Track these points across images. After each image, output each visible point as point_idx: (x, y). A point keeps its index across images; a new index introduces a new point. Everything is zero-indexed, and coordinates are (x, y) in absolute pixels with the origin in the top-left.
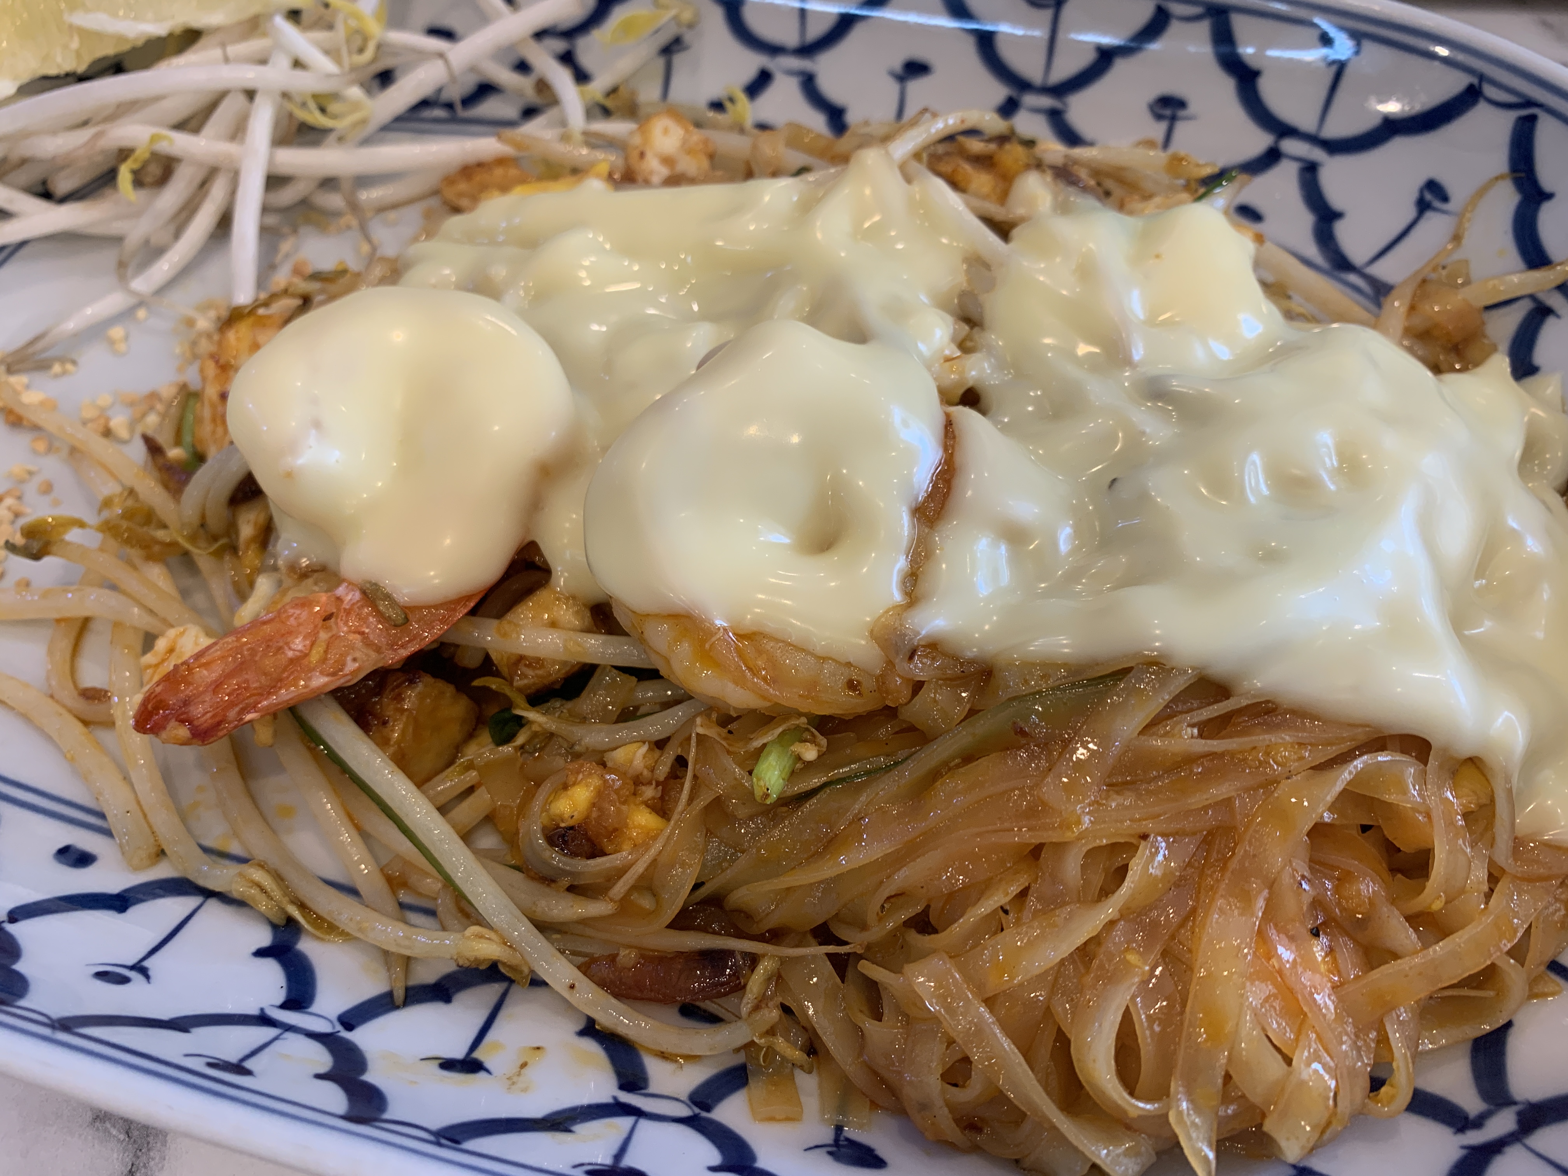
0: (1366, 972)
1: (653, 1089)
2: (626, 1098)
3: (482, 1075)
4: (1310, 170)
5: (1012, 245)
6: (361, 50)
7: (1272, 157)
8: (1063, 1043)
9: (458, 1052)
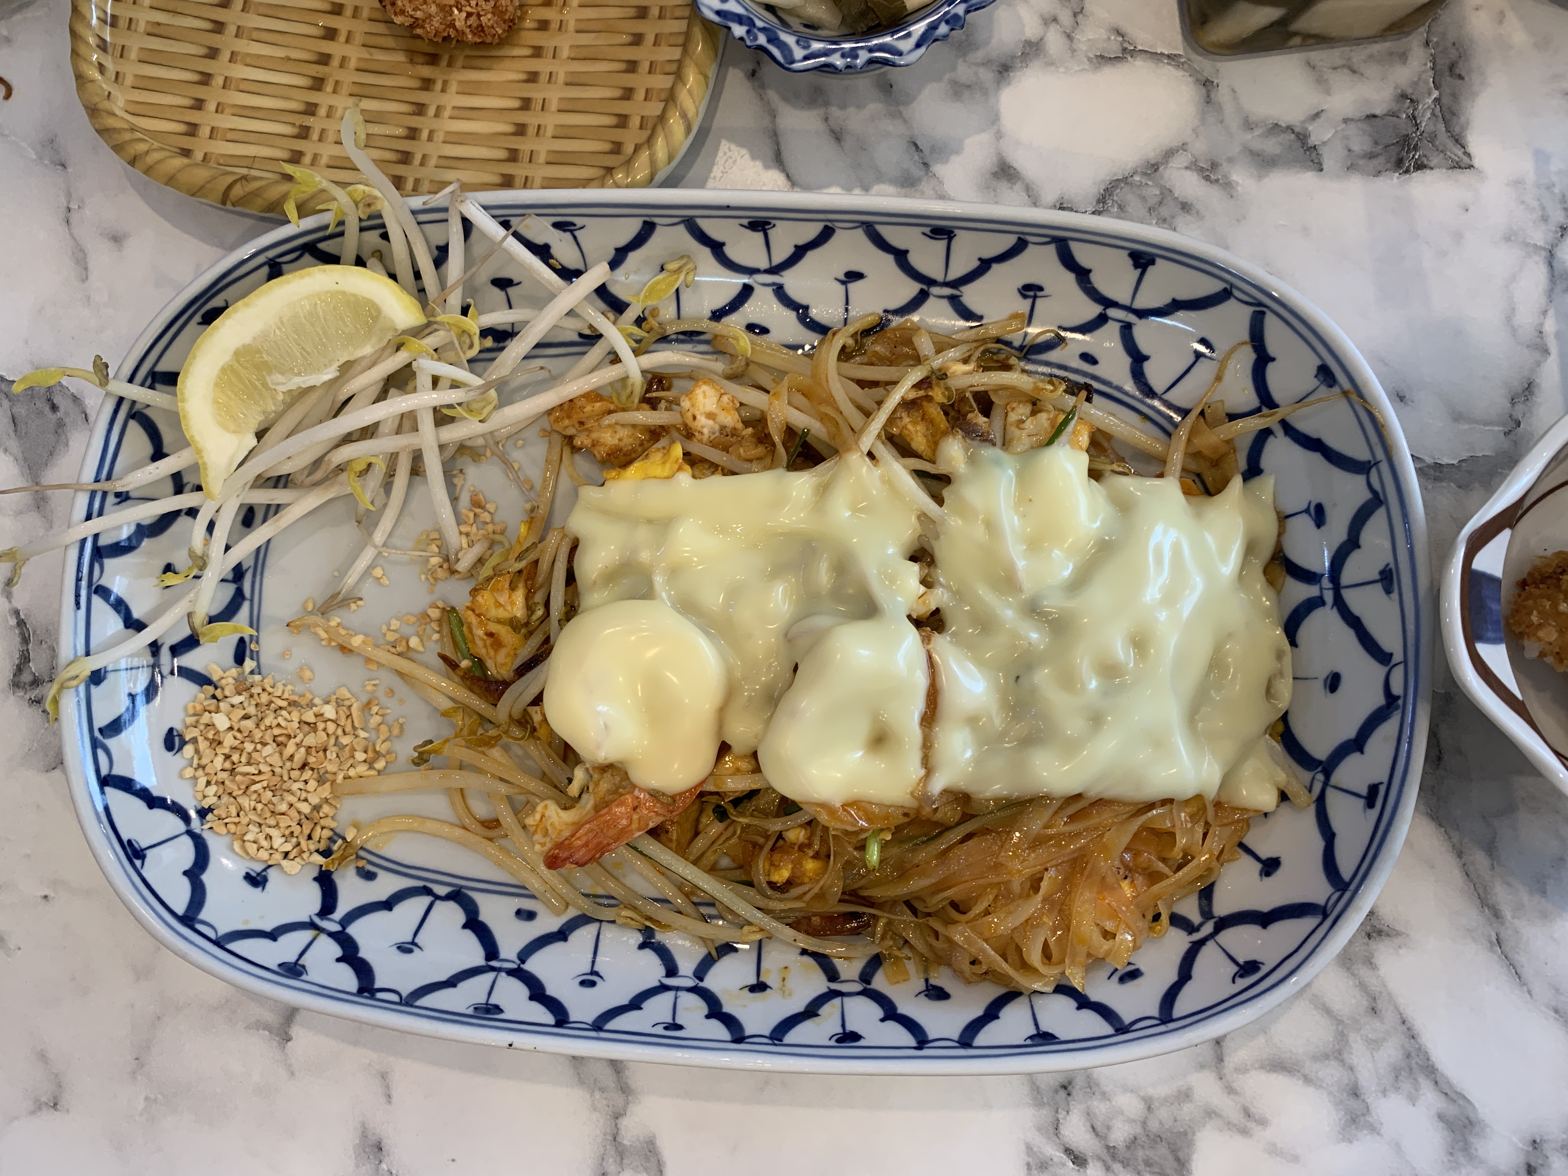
0: (1149, 887)
1: (843, 978)
2: (835, 986)
3: (768, 990)
4: (1127, 328)
5: (945, 509)
6: (471, 346)
7: (1102, 320)
8: (1019, 950)
9: (753, 981)
